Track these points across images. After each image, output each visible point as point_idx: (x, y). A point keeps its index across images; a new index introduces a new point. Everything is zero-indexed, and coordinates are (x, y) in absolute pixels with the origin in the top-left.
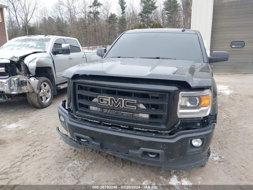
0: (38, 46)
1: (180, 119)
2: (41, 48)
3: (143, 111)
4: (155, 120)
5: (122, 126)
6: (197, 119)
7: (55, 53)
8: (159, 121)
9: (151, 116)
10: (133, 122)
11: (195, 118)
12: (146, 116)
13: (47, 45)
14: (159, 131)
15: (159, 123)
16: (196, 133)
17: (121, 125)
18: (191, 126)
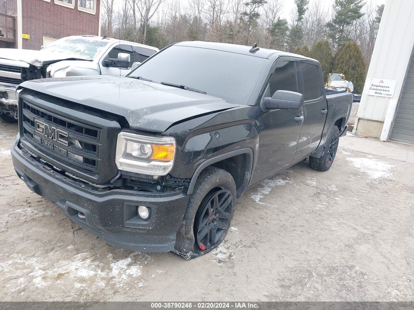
0: (87, 52)
1: (120, 172)
2: (88, 55)
3: (77, 151)
4: (89, 167)
5: (55, 167)
6: (145, 177)
7: (107, 64)
8: (92, 169)
9: (86, 160)
10: (67, 165)
11: (143, 174)
12: (81, 158)
13: (98, 51)
14: (90, 183)
15: (92, 171)
16: (138, 196)
17: (55, 165)
18: (151, 188)
